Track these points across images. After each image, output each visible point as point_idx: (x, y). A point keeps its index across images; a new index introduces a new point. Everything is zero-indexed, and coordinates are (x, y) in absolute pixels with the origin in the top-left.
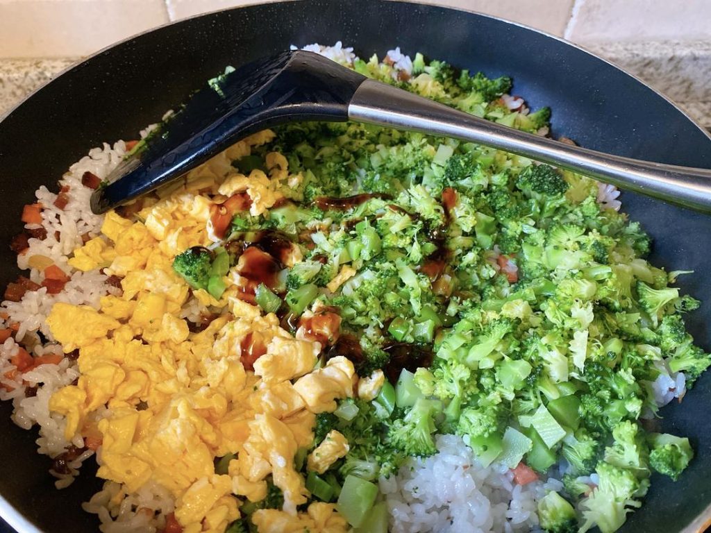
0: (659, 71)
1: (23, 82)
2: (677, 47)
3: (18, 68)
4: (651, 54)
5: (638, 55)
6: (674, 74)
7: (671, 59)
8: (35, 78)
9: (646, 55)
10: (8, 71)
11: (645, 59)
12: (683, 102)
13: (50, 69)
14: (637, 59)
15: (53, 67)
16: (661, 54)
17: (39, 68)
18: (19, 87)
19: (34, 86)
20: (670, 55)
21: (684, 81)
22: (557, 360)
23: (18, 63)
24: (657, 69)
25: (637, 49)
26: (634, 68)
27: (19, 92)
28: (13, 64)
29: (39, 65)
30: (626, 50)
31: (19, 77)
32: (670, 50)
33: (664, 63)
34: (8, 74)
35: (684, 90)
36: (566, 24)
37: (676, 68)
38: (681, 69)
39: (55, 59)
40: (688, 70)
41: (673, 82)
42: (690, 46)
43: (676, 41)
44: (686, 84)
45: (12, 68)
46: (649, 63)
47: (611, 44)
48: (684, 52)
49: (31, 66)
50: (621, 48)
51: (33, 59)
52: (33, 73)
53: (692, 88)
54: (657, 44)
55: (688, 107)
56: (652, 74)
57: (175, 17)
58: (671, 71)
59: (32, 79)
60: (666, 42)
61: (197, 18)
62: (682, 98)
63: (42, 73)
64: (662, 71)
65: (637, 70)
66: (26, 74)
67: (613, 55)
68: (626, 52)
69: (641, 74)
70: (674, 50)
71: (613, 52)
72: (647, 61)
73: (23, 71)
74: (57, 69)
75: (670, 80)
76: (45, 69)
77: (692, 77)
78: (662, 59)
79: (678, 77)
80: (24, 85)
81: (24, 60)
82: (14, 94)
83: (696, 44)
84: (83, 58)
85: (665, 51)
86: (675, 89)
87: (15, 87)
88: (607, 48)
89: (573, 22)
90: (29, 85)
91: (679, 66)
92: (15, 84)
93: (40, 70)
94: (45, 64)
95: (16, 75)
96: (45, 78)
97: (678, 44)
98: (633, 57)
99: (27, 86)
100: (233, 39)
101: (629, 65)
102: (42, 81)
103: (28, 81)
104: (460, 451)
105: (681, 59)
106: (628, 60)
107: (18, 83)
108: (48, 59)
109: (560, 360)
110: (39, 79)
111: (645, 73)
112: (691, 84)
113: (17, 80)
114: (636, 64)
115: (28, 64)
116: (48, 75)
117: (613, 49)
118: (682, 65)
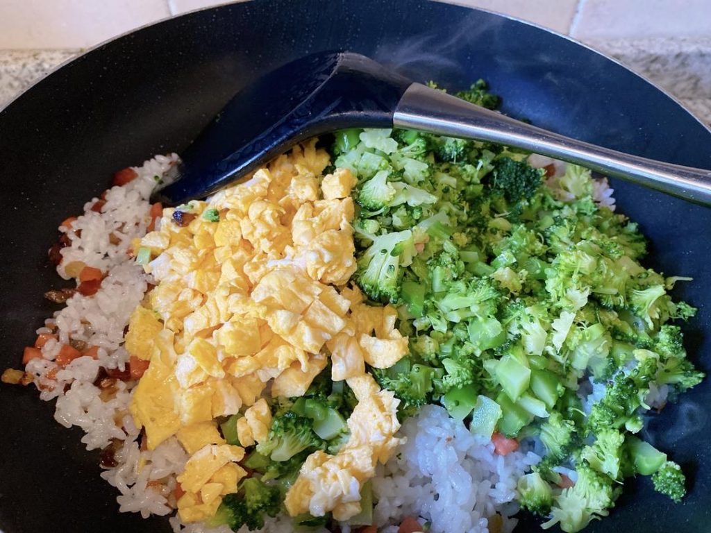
0: (667, 67)
1: (21, 73)
2: (684, 44)
3: (16, 59)
4: (657, 50)
5: (644, 51)
6: (681, 71)
7: (678, 56)
8: (32, 69)
9: (652, 52)
10: (6, 62)
11: (651, 55)
12: (690, 99)
13: (49, 61)
14: (643, 55)
15: (52, 59)
16: (667, 50)
17: (37, 59)
18: (17, 79)
19: (32, 78)
20: (677, 51)
21: (690, 78)
22: (536, 332)
23: (16, 55)
24: (664, 65)
25: (644, 45)
26: (641, 63)
27: (16, 84)
28: (11, 55)
29: (37, 57)
30: (632, 46)
31: (16, 69)
32: (677, 46)
33: (671, 59)
34: (6, 65)
35: (691, 86)
36: (572, 19)
37: (683, 64)
38: (688, 65)
39: (54, 51)
40: (695, 67)
41: (679, 79)
42: (696, 42)
43: (682, 38)
44: (693, 81)
45: (9, 59)
46: (656, 59)
47: (617, 40)
48: (690, 49)
49: (29, 57)
50: (627, 44)
51: (31, 50)
52: (31, 65)
53: (700, 84)
54: (663, 40)
55: (695, 103)
56: (658, 71)
57: (176, 11)
58: (677, 68)
59: (30, 71)
60: (672, 39)
61: (197, 12)
62: (689, 94)
63: (40, 65)
64: (669, 67)
65: (643, 66)
66: (24, 66)
67: (619, 52)
68: (631, 48)
69: (648, 70)
70: (681, 47)
71: (619, 48)
72: (653, 58)
73: (21, 63)
74: (55, 62)
75: (676, 76)
76: (43, 61)
77: (698, 73)
78: (668, 56)
79: (684, 73)
80: (22, 76)
81: (22, 51)
82: (11, 85)
83: (703, 41)
84: (82, 50)
85: (671, 48)
86: (683, 85)
87: (11, 78)
88: (613, 44)
89: (578, 17)
90: (27, 76)
91: (686, 62)
92: (12, 76)
93: (38, 62)
94: (44, 55)
95: (13, 67)
96: (43, 70)
97: (684, 40)
98: (639, 53)
99: (25, 77)
100: (233, 34)
101: (636, 61)
102: (40, 73)
103: (25, 72)
104: (443, 422)
105: (687, 56)
106: (634, 56)
107: (16, 75)
108: (46, 50)
109: (539, 333)
110: (37, 71)
111: (652, 69)
112: (698, 80)
113: (14, 71)
114: (642, 60)
115: (25, 55)
116: (46, 66)
117: (619, 44)
118: (689, 61)
